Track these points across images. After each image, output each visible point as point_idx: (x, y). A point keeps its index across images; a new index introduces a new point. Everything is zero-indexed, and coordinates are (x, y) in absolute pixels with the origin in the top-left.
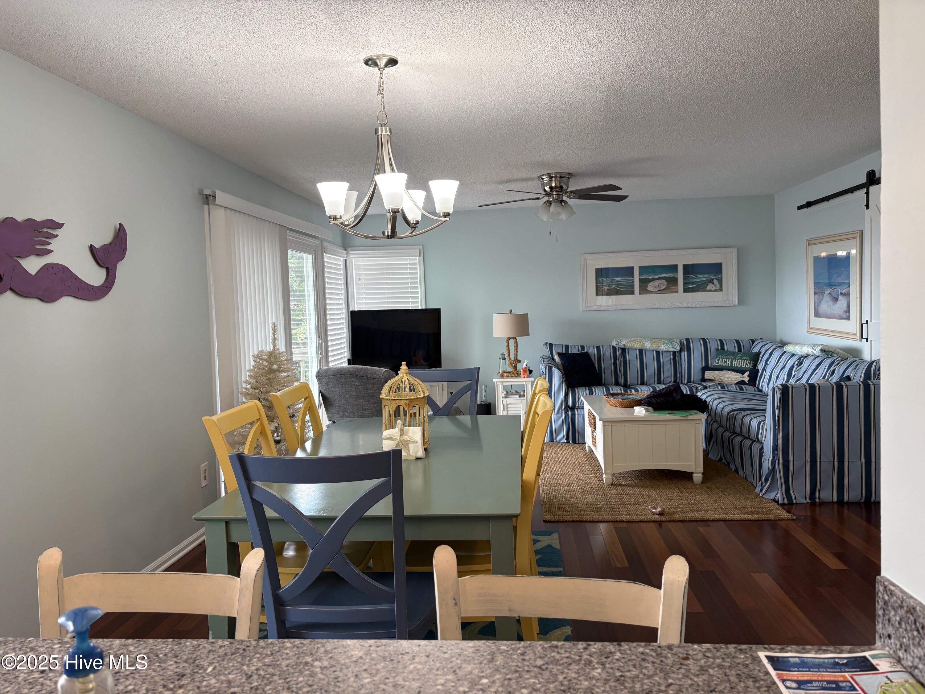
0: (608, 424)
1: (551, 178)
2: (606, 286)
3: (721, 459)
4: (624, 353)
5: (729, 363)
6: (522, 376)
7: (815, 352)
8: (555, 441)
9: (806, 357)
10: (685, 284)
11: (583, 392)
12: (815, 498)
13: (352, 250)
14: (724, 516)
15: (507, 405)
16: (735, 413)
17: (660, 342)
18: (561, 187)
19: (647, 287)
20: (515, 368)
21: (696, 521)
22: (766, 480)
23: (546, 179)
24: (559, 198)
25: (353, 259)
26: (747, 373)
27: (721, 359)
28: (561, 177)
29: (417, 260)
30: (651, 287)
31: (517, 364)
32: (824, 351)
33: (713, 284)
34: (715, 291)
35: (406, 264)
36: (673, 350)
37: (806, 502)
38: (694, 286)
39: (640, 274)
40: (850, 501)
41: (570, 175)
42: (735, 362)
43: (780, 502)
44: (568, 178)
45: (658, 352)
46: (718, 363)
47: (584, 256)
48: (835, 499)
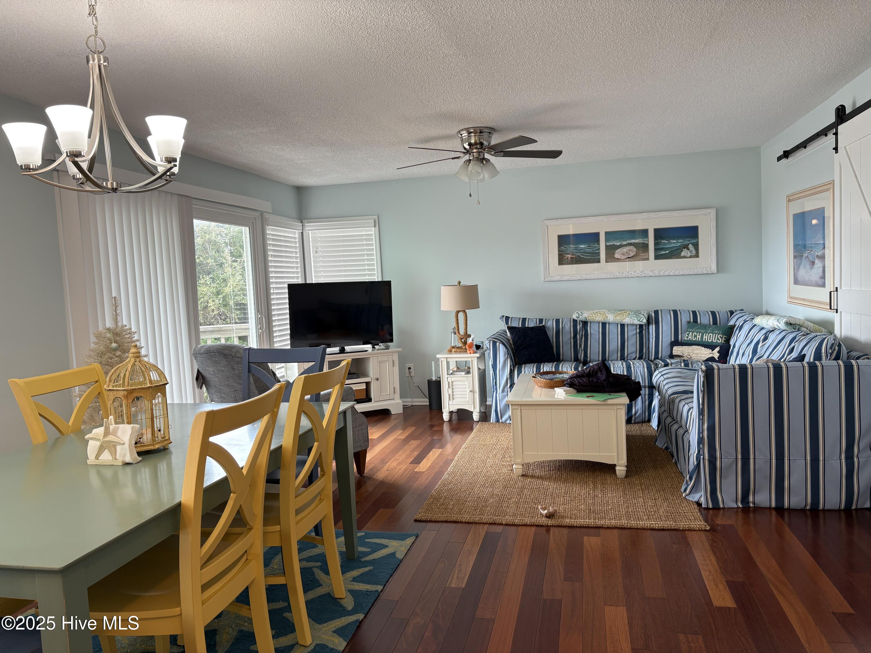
0: (517, 407)
1: (469, 133)
2: (569, 254)
3: (667, 448)
4: (586, 326)
5: (699, 337)
6: (468, 352)
7: (780, 325)
8: (501, 421)
9: (773, 331)
10: (656, 250)
11: (529, 370)
12: (748, 503)
13: (308, 223)
14: (624, 522)
15: (452, 382)
16: (676, 396)
17: (625, 314)
18: (481, 144)
19: (614, 254)
20: (465, 343)
21: (588, 527)
22: (691, 479)
23: (465, 134)
24: (480, 156)
25: (310, 232)
26: (718, 349)
27: (691, 333)
28: (481, 132)
29: (372, 231)
30: (619, 255)
31: (466, 339)
32: (791, 324)
33: (689, 249)
34: (691, 257)
35: (362, 235)
36: (639, 323)
37: (736, 506)
38: (667, 252)
39: (606, 240)
40: (792, 507)
41: (491, 130)
42: (706, 336)
43: (703, 506)
44: (490, 133)
45: (623, 326)
46: (687, 337)
47: (545, 222)
48: (773, 505)
